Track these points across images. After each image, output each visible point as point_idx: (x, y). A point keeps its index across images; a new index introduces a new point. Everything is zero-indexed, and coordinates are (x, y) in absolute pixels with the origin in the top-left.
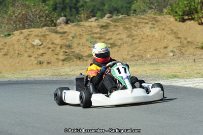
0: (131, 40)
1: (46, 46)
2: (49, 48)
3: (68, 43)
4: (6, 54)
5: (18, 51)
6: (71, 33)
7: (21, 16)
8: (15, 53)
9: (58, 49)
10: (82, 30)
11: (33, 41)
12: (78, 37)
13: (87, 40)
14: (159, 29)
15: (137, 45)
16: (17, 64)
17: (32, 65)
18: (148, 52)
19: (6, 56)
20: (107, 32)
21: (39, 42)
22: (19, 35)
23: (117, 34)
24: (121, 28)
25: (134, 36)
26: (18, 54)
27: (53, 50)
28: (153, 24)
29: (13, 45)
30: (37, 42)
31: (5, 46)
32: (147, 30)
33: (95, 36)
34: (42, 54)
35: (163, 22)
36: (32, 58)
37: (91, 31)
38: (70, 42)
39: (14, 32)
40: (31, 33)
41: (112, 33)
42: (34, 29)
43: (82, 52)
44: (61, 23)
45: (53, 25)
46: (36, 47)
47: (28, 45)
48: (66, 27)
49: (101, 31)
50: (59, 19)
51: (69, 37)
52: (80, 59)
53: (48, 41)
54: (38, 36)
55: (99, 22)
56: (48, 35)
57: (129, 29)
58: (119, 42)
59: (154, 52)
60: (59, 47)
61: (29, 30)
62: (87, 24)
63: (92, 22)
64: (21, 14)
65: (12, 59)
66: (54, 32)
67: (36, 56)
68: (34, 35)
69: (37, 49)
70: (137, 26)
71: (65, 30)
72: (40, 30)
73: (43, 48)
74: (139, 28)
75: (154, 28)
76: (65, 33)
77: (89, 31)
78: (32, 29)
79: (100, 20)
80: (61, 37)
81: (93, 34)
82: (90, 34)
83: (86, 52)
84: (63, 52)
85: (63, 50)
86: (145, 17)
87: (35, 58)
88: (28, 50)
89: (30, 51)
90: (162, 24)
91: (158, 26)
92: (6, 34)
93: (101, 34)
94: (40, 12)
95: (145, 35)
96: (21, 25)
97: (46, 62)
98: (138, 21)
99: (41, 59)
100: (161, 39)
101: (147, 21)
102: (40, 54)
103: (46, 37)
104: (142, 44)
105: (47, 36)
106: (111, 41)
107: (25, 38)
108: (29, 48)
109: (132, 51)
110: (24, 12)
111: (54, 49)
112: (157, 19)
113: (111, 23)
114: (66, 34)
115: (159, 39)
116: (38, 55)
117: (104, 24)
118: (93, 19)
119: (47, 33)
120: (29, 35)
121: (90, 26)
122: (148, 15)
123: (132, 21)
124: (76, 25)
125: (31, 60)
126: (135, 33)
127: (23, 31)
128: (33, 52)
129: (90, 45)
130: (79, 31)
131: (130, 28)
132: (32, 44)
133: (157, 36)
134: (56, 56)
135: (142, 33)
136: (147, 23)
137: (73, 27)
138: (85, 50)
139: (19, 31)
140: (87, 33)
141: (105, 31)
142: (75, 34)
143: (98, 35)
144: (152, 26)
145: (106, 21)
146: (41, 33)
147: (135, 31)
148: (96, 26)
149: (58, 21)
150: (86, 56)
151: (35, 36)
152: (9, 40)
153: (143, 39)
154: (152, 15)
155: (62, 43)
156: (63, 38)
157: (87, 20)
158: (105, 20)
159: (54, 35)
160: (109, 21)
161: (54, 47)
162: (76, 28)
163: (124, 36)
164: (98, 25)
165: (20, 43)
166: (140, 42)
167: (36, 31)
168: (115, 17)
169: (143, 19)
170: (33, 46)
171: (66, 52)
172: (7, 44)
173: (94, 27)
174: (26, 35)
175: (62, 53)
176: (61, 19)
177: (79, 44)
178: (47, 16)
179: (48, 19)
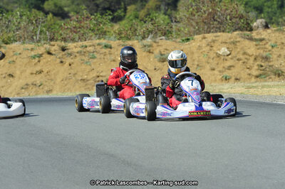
1: (236, 57)
2: (239, 60)
3: (265, 54)
5: (198, 61)
6: (270, 40)
7: (206, 15)
8: (193, 64)
9: (251, 61)
11: (219, 50)
12: (280, 47)
17: (216, 81)
21: (226, 50)
22: (200, 41)
26: (198, 65)
27: (244, 63)
29: (193, 53)
30: (224, 50)
34: (230, 68)
36: (216, 72)
38: (268, 53)
39: (196, 37)
40: (217, 38)
42: (222, 33)
43: (283, 66)
45: (248, 29)
46: (222, 58)
47: (212, 55)
48: (265, 32)
50: (256, 21)
51: (267, 46)
52: (279, 75)
53: (238, 50)
54: (226, 43)
56: (239, 41)
60: (252, 58)
61: (215, 34)
64: (207, 12)
66: (248, 39)
67: (221, 69)
68: (220, 41)
69: (223, 60)
71: (263, 37)
72: (230, 35)
73: (232, 59)
76: (262, 40)
78: (219, 34)
80: (256, 45)
84: (258, 65)
85: (259, 63)
87: (220, 71)
88: (211, 61)
89: (213, 63)
92: (184, 38)
94: (231, 11)
96: (206, 27)
97: (233, 78)
99: (227, 73)
102: (226, 67)
103: (236, 45)
105: (238, 44)
107: (208, 45)
108: (213, 59)
110: (210, 10)
111: (246, 60)
114: (264, 42)
116: (224, 67)
119: (238, 39)
120: (214, 41)
124: (277, 30)
125: (214, 75)
127: (207, 35)
128: (218, 64)
130: (281, 39)
132: (217, 53)
134: (248, 70)
137: (273, 33)
139: (201, 36)
142: (276, 42)
146: (230, 39)
149: (255, 24)
151: (222, 43)
152: (187, 46)
155: (258, 54)
156: (258, 47)
159: (247, 42)
161: (246, 59)
162: (277, 34)
165: (201, 51)
167: (224, 36)
170: (219, 56)
171: (262, 66)
174: (210, 40)
175: (256, 67)
176: (259, 21)
177: (280, 56)
178: (241, 17)
179: (242, 21)
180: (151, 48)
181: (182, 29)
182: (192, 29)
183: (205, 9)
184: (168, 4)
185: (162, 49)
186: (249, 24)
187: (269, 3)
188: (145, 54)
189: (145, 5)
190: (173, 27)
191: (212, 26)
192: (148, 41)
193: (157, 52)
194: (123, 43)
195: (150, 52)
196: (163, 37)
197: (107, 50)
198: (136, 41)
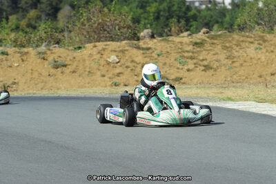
0: (230, 62)
1: (124, 64)
2: (127, 67)
4: (74, 72)
5: (90, 68)
6: (156, 49)
7: (96, 25)
8: (85, 71)
9: (138, 68)
10: (170, 47)
11: (109, 57)
12: (165, 55)
13: (175, 60)
14: (267, 51)
15: (237, 69)
16: (87, 85)
17: (106, 86)
18: (251, 79)
19: (74, 74)
20: (201, 51)
21: (116, 58)
22: (92, 49)
23: (214, 54)
24: (219, 47)
25: (234, 57)
26: (89, 72)
27: (132, 70)
28: (259, 44)
29: (84, 60)
30: (113, 58)
31: (73, 62)
32: (251, 51)
33: (186, 54)
34: (119, 74)
35: (272, 42)
36: (106, 78)
37: (181, 49)
38: (154, 61)
39: (87, 45)
40: (107, 47)
41: (207, 52)
42: (111, 42)
43: (169, 74)
44: (145, 37)
45: (136, 38)
46: (112, 65)
47: (102, 62)
48: (151, 42)
49: (194, 49)
50: (143, 31)
51: (153, 55)
53: (127, 58)
54: (115, 51)
55: (192, 38)
56: (127, 50)
57: (229, 49)
58: (215, 65)
59: (259, 79)
60: (140, 65)
61: (105, 43)
62: (177, 39)
63: (183, 37)
64: (97, 22)
65: (81, 78)
66: (135, 48)
67: (110, 75)
68: (110, 49)
69: (113, 67)
70: (240, 46)
71: (149, 46)
72: (119, 43)
73: (121, 66)
74: (241, 49)
75: (261, 49)
76: (148, 49)
77: (179, 48)
78: (108, 43)
79: (194, 35)
80: (143, 54)
81: (184, 52)
82: (180, 52)
83: (173, 74)
86: (250, 35)
87: (110, 78)
88: (101, 68)
89: (104, 70)
90: (271, 45)
91: (265, 47)
92: (76, 46)
93: (193, 52)
94: (120, 22)
95: (249, 57)
96: (96, 37)
97: (122, 84)
98: (242, 39)
99: (116, 80)
100: (267, 63)
101: (252, 40)
102: (116, 74)
103: (124, 53)
104: (243, 68)
105: (126, 52)
106: (205, 63)
107: (99, 53)
108: (103, 66)
109: (231, 77)
110: (100, 21)
111: (134, 68)
112: (266, 38)
113: (208, 39)
114: (150, 51)
115: (265, 63)
116: (113, 74)
117: (198, 41)
118: (186, 34)
119: (127, 48)
120: (104, 49)
121: (181, 43)
122: (254, 32)
123: (233, 38)
124: (163, 40)
125: (104, 81)
126: (236, 54)
127: (97, 44)
128: (107, 71)
129: (178, 65)
130: (167, 48)
131: (231, 47)
132: (107, 61)
133: (263, 58)
134: (135, 77)
135: (245, 55)
136: (252, 43)
137: (159, 42)
138: (172, 71)
139: (92, 44)
140: (175, 51)
141: (198, 49)
142: (162, 51)
143: (190, 54)
144: (258, 46)
145: (201, 37)
146: (119, 47)
147: (236, 51)
148: (188, 42)
149: (142, 34)
150: (172, 80)
151: (111, 51)
152: (79, 54)
153: (245, 61)
154: (259, 33)
155: (144, 62)
156: (145, 55)
157: (178, 35)
158: (201, 35)
159: (135, 51)
160: (204, 37)
161: (134, 66)
162: (163, 43)
163: (222, 57)
164: (191, 42)
165: (92, 58)
166: (241, 65)
167: (113, 45)
168: (212, 33)
169: (247, 37)
170: (109, 63)
172: (77, 59)
173: (186, 44)
174: (100, 48)
176: (146, 31)
177: (165, 64)
178: (129, 27)
179: (130, 31)
180: (45, 55)
181: (74, 38)
182: (83, 38)
183: (95, 19)
184: (48, 15)
185: (55, 56)
186: (136, 34)
187: (146, 15)
188: (39, 61)
189: (26, 16)
190: (66, 36)
191: (102, 35)
192: (43, 48)
193: (51, 59)
194: (18, 50)
195: (44, 59)
196: (57, 45)
197: (4, 57)
198: (31, 49)
